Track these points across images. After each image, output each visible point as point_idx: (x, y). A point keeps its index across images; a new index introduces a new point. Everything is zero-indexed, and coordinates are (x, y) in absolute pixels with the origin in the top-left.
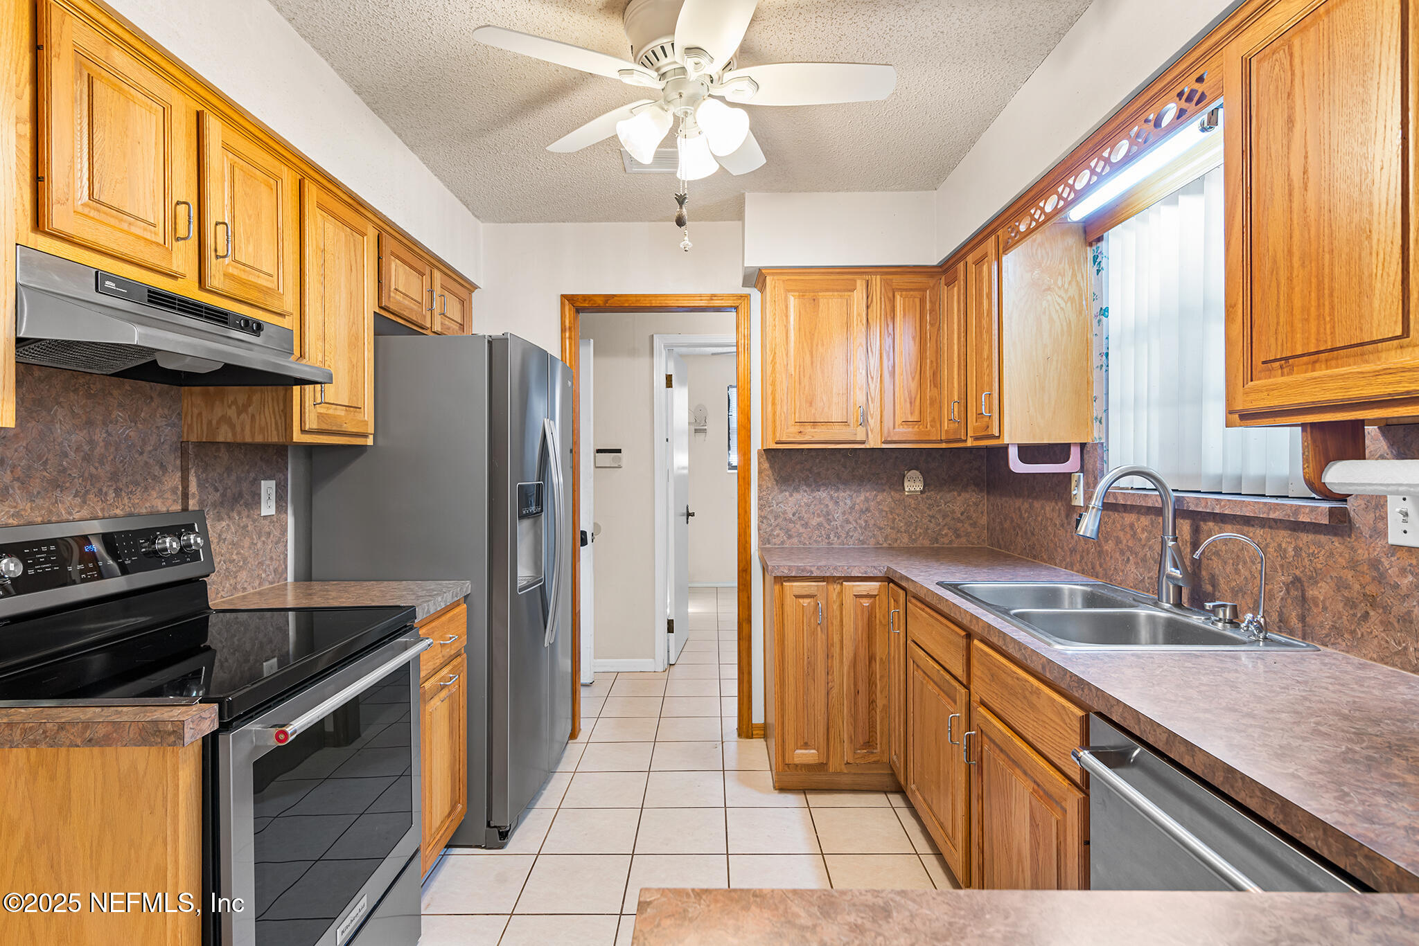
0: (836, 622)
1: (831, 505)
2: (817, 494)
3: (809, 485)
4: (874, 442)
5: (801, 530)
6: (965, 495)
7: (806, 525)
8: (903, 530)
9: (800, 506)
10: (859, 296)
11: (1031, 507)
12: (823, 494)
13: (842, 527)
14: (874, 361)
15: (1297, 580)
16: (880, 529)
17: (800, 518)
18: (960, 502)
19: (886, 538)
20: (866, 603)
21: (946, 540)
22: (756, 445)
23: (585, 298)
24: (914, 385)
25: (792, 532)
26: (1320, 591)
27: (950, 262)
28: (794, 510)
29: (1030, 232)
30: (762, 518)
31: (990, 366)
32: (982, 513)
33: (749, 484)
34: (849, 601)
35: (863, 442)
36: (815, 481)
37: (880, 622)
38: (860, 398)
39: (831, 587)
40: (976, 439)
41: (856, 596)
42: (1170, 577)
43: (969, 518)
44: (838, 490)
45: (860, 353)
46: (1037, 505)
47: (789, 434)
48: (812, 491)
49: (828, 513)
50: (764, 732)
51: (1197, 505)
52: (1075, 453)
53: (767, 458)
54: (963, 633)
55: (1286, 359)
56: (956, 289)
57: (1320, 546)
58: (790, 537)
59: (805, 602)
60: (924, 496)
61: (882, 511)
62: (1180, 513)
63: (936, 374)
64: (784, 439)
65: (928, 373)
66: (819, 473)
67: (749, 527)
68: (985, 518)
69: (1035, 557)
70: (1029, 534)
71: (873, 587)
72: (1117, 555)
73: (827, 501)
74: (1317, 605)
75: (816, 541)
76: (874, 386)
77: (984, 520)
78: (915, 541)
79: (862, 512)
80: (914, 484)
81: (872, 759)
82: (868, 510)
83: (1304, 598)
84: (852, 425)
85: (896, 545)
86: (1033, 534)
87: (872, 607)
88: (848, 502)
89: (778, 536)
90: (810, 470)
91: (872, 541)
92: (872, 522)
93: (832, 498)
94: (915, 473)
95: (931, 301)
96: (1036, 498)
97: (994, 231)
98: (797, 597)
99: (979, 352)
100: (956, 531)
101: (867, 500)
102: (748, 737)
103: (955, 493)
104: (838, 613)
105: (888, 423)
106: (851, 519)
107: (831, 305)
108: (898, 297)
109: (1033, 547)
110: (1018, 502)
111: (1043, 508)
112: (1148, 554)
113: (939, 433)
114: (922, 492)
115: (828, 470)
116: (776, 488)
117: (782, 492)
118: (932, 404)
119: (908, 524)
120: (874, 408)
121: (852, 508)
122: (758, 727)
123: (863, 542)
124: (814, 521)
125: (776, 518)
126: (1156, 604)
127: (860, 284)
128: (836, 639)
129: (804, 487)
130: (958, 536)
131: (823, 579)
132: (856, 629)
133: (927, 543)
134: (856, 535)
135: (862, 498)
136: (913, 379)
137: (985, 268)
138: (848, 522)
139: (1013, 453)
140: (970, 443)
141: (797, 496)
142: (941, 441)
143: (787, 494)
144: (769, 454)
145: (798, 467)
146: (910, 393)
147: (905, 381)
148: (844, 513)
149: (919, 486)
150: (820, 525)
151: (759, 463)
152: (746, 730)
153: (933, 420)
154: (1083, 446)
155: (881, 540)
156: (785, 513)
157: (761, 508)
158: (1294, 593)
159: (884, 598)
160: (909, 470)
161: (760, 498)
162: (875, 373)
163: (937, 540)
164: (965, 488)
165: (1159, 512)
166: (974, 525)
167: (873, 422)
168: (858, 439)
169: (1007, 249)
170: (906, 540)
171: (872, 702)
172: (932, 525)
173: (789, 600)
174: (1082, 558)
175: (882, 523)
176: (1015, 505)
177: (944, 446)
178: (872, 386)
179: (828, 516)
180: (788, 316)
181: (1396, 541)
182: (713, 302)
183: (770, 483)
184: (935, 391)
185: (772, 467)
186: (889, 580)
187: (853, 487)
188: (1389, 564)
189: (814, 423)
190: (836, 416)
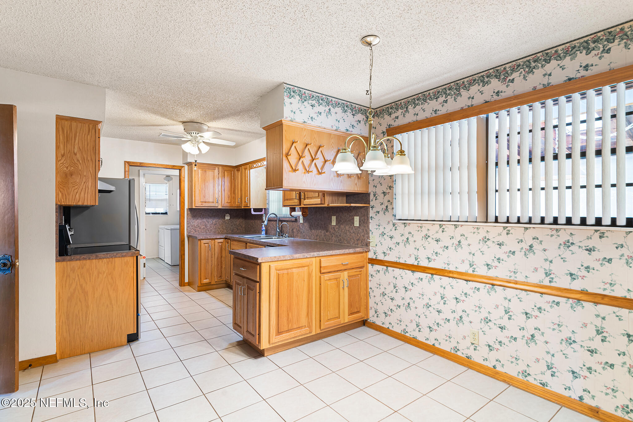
0: (213, 249)
1: (207, 223)
3: (201, 218)
4: (220, 207)
5: (199, 230)
6: (239, 220)
7: (200, 228)
8: (225, 229)
9: (198, 223)
10: (216, 171)
11: (255, 222)
12: (204, 220)
13: (210, 229)
14: (220, 187)
16: (219, 229)
17: (199, 226)
18: (238, 221)
20: (220, 244)
22: (186, 207)
24: (229, 194)
25: (196, 230)
27: (238, 166)
29: (255, 168)
30: (188, 227)
31: (248, 192)
33: (184, 218)
34: (216, 244)
35: (217, 207)
36: (203, 217)
37: (224, 248)
38: (217, 196)
39: (212, 241)
41: (218, 243)
42: (278, 231)
43: (240, 225)
44: (208, 219)
45: (217, 185)
46: (256, 221)
47: (197, 204)
48: (202, 219)
50: (189, 284)
51: (281, 219)
52: (263, 210)
53: (189, 210)
56: (239, 173)
57: (295, 224)
58: (196, 231)
59: (206, 245)
60: (230, 220)
61: (220, 224)
62: (280, 221)
63: (234, 191)
64: (198, 206)
65: (232, 191)
66: (204, 215)
67: (184, 229)
68: (244, 225)
69: (255, 233)
70: (254, 228)
71: (222, 240)
72: (271, 230)
73: (206, 222)
75: (203, 232)
76: (220, 193)
77: (244, 226)
79: (215, 224)
80: (227, 217)
81: (222, 280)
82: (216, 224)
83: (293, 231)
84: (214, 203)
87: (222, 245)
89: (193, 231)
90: (201, 214)
91: (217, 232)
92: (217, 227)
93: (207, 221)
94: (228, 214)
95: (233, 174)
96: (256, 219)
97: (248, 164)
98: (204, 244)
99: (245, 188)
100: (237, 229)
101: (216, 221)
102: (184, 286)
103: (237, 219)
104: (214, 247)
105: (223, 202)
106: (212, 226)
107: (210, 173)
108: (226, 172)
109: (255, 230)
113: (236, 204)
115: (206, 214)
117: (193, 219)
118: (233, 198)
119: (226, 227)
120: (220, 199)
121: (212, 223)
122: (186, 283)
123: (215, 232)
124: (203, 227)
125: (192, 226)
126: (276, 236)
127: (217, 169)
128: (213, 253)
130: (238, 230)
131: (210, 239)
132: (218, 250)
134: (213, 230)
136: (229, 192)
137: (247, 171)
138: (211, 227)
139: (252, 210)
140: (243, 208)
141: (198, 220)
142: (235, 207)
143: (195, 220)
144: (191, 210)
145: (198, 213)
147: (227, 193)
148: (210, 225)
149: (229, 218)
150: (204, 228)
151: (187, 212)
152: (182, 283)
153: (234, 202)
154: (265, 209)
155: (219, 231)
156: (194, 225)
157: (187, 224)
159: (224, 243)
161: (187, 221)
162: (220, 190)
163: (233, 231)
164: (239, 218)
165: (276, 221)
166: (241, 227)
167: (220, 202)
168: (216, 206)
169: (251, 169)
170: (226, 231)
171: (222, 267)
172: (232, 227)
173: (202, 245)
175: (220, 227)
176: (251, 222)
177: (236, 208)
178: (219, 193)
179: (206, 226)
180: (198, 175)
181: (301, 222)
182: (173, 167)
183: (190, 217)
184: (234, 195)
185: (191, 213)
186: (226, 238)
187: (213, 218)
188: (300, 225)
189: (205, 202)
190: (211, 200)
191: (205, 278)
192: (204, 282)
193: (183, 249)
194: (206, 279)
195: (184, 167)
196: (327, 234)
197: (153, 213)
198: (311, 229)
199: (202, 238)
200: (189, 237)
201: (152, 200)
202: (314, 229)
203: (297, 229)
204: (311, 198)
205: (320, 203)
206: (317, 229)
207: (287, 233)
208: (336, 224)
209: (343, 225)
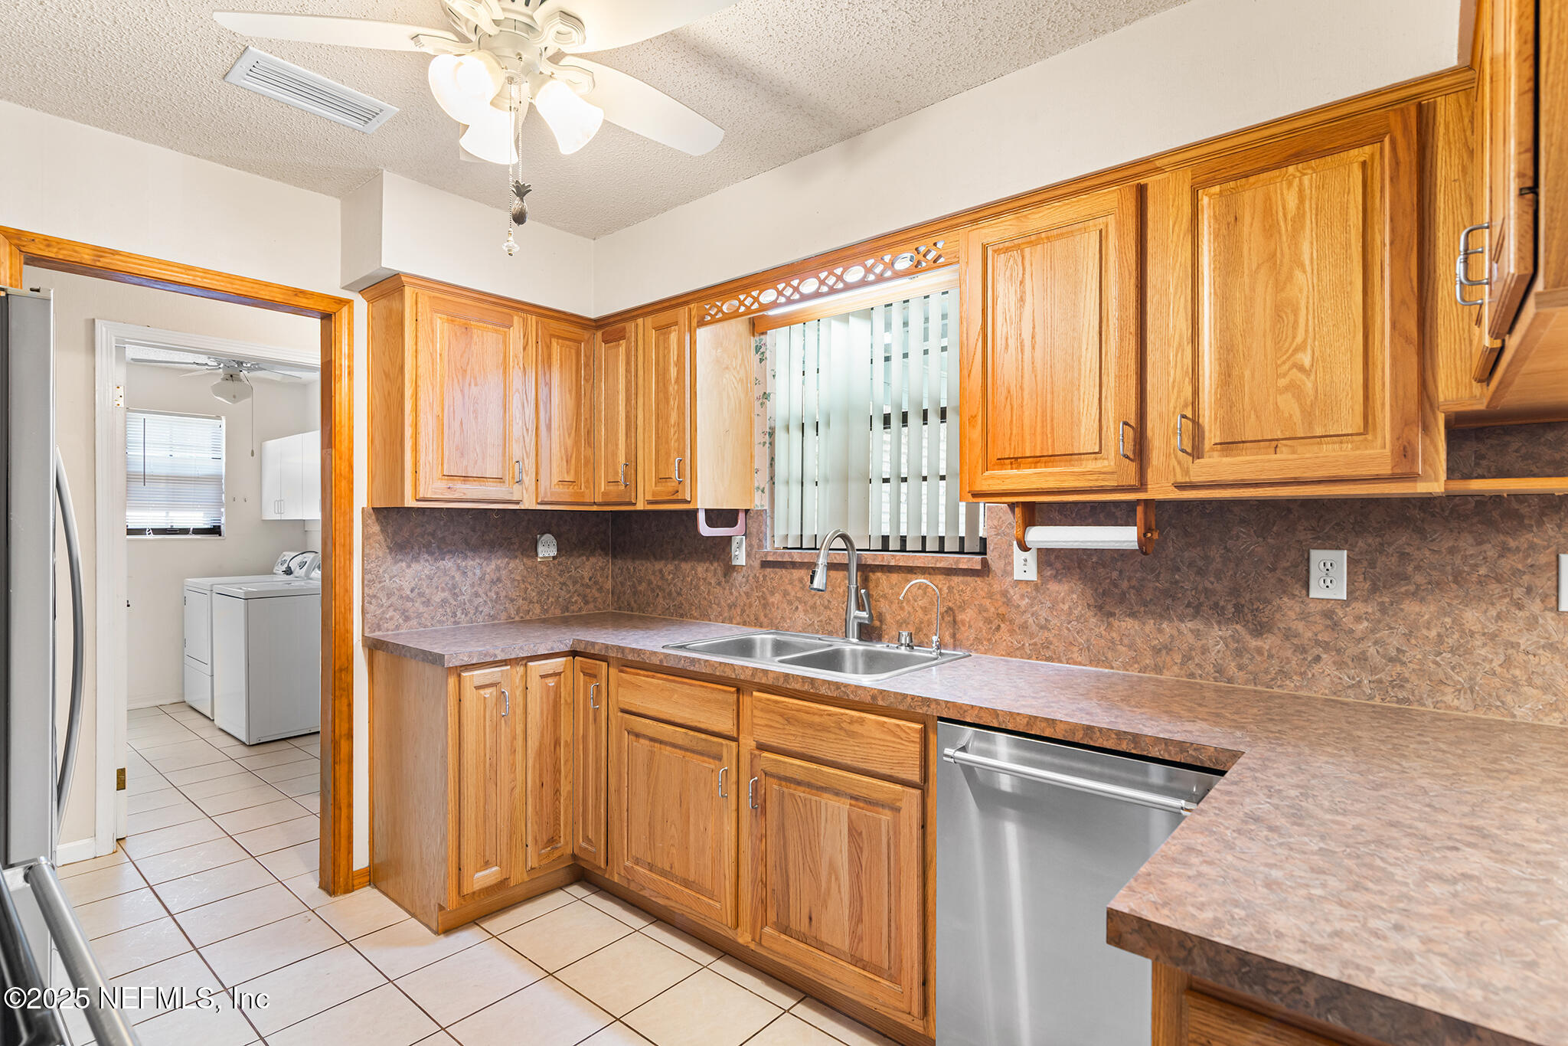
0: (520, 712)
1: (458, 576)
2: (441, 564)
3: (431, 554)
4: (529, 504)
5: (422, 609)
6: (593, 560)
7: (427, 603)
8: (535, 600)
9: (420, 579)
10: (515, 334)
12: (448, 563)
13: (470, 601)
14: (530, 410)
15: (950, 609)
16: (512, 600)
17: (421, 594)
18: (589, 567)
19: (518, 611)
20: (551, 682)
21: (575, 608)
22: (361, 499)
24: (570, 442)
25: (411, 613)
26: (967, 616)
27: (611, 320)
28: (412, 585)
29: (727, 317)
30: (368, 598)
32: (607, 577)
33: (351, 553)
34: (534, 683)
35: (518, 503)
36: (439, 548)
37: (566, 701)
38: (516, 452)
39: (513, 671)
40: (650, 502)
41: (542, 677)
42: (856, 618)
43: (596, 583)
44: (465, 558)
45: (515, 401)
46: (686, 566)
48: (436, 560)
49: (454, 587)
50: (378, 879)
51: (874, 560)
52: (744, 518)
53: (377, 519)
54: (733, 689)
55: (1016, 458)
56: (622, 350)
57: (967, 584)
58: (407, 619)
59: (487, 693)
60: (556, 562)
61: (514, 580)
63: (590, 432)
64: (429, 496)
65: (583, 432)
66: (444, 538)
67: (351, 610)
68: (610, 581)
69: (682, 616)
70: (675, 594)
71: (557, 663)
72: (785, 605)
73: (453, 572)
74: (964, 625)
75: (440, 622)
76: (530, 440)
77: (609, 585)
78: (547, 611)
79: (493, 582)
80: (547, 549)
81: (556, 854)
82: (499, 580)
83: (955, 621)
84: (507, 482)
85: (528, 618)
86: (679, 594)
87: (558, 686)
88: (478, 572)
89: (391, 618)
90: (433, 535)
91: (503, 616)
92: (503, 594)
93: (458, 567)
94: (548, 537)
95: (585, 355)
96: (685, 560)
97: (687, 303)
98: (478, 688)
100: (584, 596)
101: (498, 569)
102: (343, 891)
103: (584, 558)
104: (521, 700)
105: (544, 482)
106: (481, 591)
107: (486, 341)
108: (554, 345)
109: (679, 606)
110: (658, 565)
111: (693, 568)
112: (818, 602)
113: (598, 493)
114: (554, 558)
115: (454, 534)
116: (389, 558)
117: (396, 562)
118: (586, 464)
119: (540, 593)
120: (530, 464)
121: (482, 579)
122: (362, 875)
123: (493, 617)
124: (437, 598)
125: (389, 596)
127: (517, 321)
128: (520, 730)
129: (426, 556)
130: (587, 603)
131: (505, 662)
132: (542, 714)
133: (558, 612)
134: (486, 610)
135: (493, 566)
136: (569, 435)
137: (673, 337)
138: (477, 595)
139: (701, 516)
140: (640, 506)
141: (416, 566)
142: (595, 503)
143: (404, 564)
145: (419, 530)
146: (566, 451)
147: (559, 437)
148: (473, 585)
149: (553, 552)
150: (444, 601)
151: (365, 525)
153: (587, 481)
154: (747, 511)
155: (513, 612)
156: (400, 589)
157: (366, 584)
158: (948, 619)
159: (569, 673)
160: (543, 534)
162: (531, 425)
163: (567, 609)
164: (592, 553)
166: (600, 590)
167: (529, 480)
168: (514, 498)
169: (702, 323)
170: (538, 611)
171: (557, 791)
172: (563, 593)
173: (469, 694)
174: (743, 611)
175: (513, 594)
176: (654, 568)
177: (595, 508)
178: (527, 440)
179: (454, 589)
180: (433, 342)
181: (1018, 575)
182: (292, 302)
183: (379, 550)
184: (589, 452)
185: (383, 531)
186: (574, 653)
187: (484, 555)
188: (1015, 593)
189: (466, 478)
190: (492, 470)
191: (484, 863)
192: (477, 887)
193: (345, 708)
194: (487, 864)
195: (348, 302)
198: (1111, 615)
199: (466, 660)
200: (374, 647)
201: (157, 478)
203: (982, 610)
205: (1386, 470)
206: (1161, 616)
208: (1349, 593)
209: (1422, 600)
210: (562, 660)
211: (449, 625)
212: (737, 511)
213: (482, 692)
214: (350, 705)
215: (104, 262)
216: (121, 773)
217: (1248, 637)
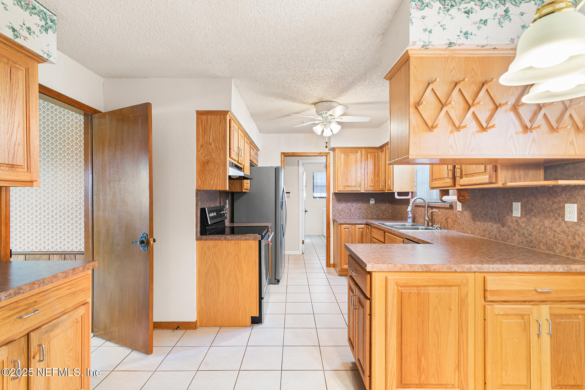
0: (354, 235)
1: (351, 207)
2: (347, 204)
3: (345, 202)
4: (363, 191)
5: (343, 213)
6: (386, 205)
7: (344, 212)
8: (369, 214)
9: (343, 207)
10: (359, 154)
11: (401, 206)
12: (349, 204)
13: (354, 213)
14: (363, 171)
15: (446, 218)
16: (364, 213)
17: (343, 210)
18: (384, 206)
19: (365, 216)
20: (361, 230)
21: (381, 216)
22: (332, 191)
23: (287, 153)
24: (373, 177)
26: (449, 220)
27: (382, 147)
28: (341, 208)
30: (333, 210)
31: (391, 174)
32: (390, 209)
33: (330, 202)
34: (357, 229)
36: (347, 201)
37: (365, 234)
38: (359, 180)
39: (353, 226)
40: (388, 190)
41: (359, 228)
42: (426, 220)
43: (387, 210)
44: (353, 203)
45: (359, 169)
46: (403, 206)
47: (341, 189)
48: (346, 203)
49: (350, 209)
50: (334, 266)
51: (431, 205)
52: (410, 194)
53: (334, 195)
54: (384, 232)
56: (383, 154)
57: (449, 212)
58: (340, 215)
59: (347, 230)
60: (375, 205)
61: (364, 208)
62: (429, 207)
63: (378, 174)
64: (340, 190)
65: (376, 174)
66: (348, 199)
67: (330, 213)
68: (391, 210)
69: (402, 219)
71: (363, 226)
72: (419, 217)
74: (449, 223)
75: (347, 216)
76: (363, 177)
77: (390, 211)
78: (373, 216)
80: (372, 202)
82: (360, 208)
83: (447, 222)
84: (357, 187)
85: (368, 217)
86: (402, 214)
87: (363, 231)
88: (356, 206)
89: (337, 215)
90: (346, 198)
91: (362, 216)
92: (361, 212)
93: (351, 205)
94: (373, 199)
95: (377, 156)
98: (344, 228)
99: (388, 170)
100: (383, 214)
101: (360, 206)
102: (329, 267)
103: (383, 204)
104: (354, 232)
105: (366, 186)
106: (356, 211)
107: (352, 157)
108: (369, 155)
109: (402, 217)
111: (404, 207)
113: (379, 189)
114: (374, 204)
115: (350, 198)
116: (337, 202)
117: (338, 204)
118: (377, 181)
119: (371, 212)
120: (363, 182)
121: (356, 208)
122: (332, 264)
123: (359, 217)
124: (347, 211)
125: (337, 210)
126: (424, 226)
127: (359, 151)
128: (354, 239)
129: (344, 203)
130: (384, 215)
131: (351, 224)
132: (359, 236)
133: (376, 217)
134: (357, 215)
135: (359, 205)
136: (373, 175)
138: (355, 211)
139: (396, 194)
140: (386, 191)
141: (342, 205)
142: (379, 191)
143: (340, 204)
144: (335, 194)
145: (343, 197)
146: (372, 179)
147: (370, 176)
148: (354, 209)
149: (374, 202)
150: (348, 212)
151: (332, 196)
152: (328, 265)
153: (378, 186)
154: (412, 192)
155: (364, 216)
156: (339, 209)
157: (333, 208)
159: (366, 229)
160: (371, 198)
161: (333, 205)
162: (363, 174)
163: (378, 216)
164: (385, 203)
165: (424, 207)
166: (388, 212)
167: (362, 186)
168: (359, 190)
170: (370, 216)
172: (377, 212)
173: (343, 229)
176: (398, 207)
177: (380, 192)
178: (362, 177)
179: (350, 210)
180: (341, 159)
181: (458, 210)
182: (320, 154)
183: (335, 201)
184: (378, 178)
185: (336, 197)
186: (367, 224)
187: (357, 202)
188: (458, 214)
189: (348, 186)
190: (353, 185)
191: (345, 263)
192: (344, 268)
193: (329, 231)
195: (329, 153)
196: (502, 229)
197: (319, 198)
198: (475, 220)
199: (342, 222)
200: (334, 221)
201: (319, 186)
202: (479, 221)
203: (452, 219)
204: (472, 175)
205: (487, 181)
206: (485, 221)
207: (438, 222)
208: (521, 215)
209: (536, 217)
210: (364, 225)
211: (349, 217)
212: (409, 192)
213: (345, 229)
214: (330, 231)
215: (294, 155)
216: (303, 241)
217: (501, 227)
